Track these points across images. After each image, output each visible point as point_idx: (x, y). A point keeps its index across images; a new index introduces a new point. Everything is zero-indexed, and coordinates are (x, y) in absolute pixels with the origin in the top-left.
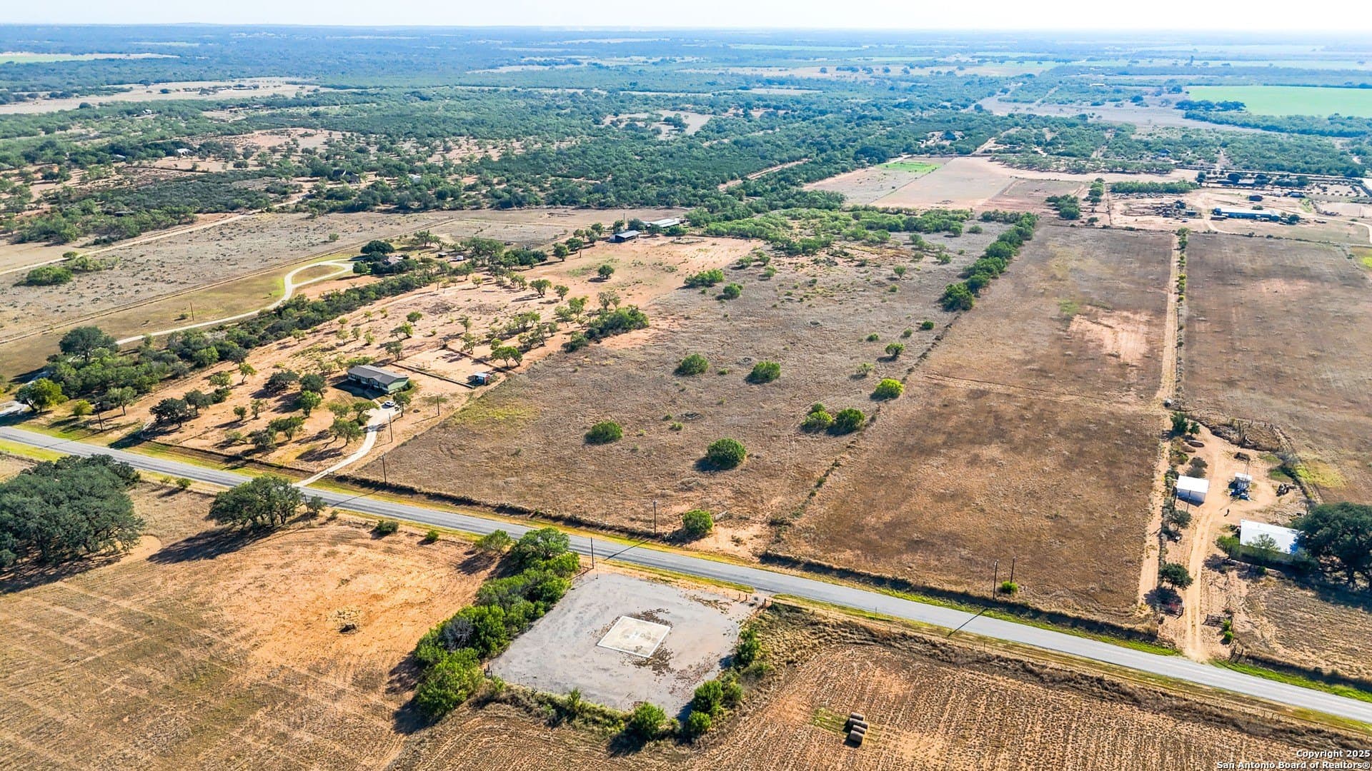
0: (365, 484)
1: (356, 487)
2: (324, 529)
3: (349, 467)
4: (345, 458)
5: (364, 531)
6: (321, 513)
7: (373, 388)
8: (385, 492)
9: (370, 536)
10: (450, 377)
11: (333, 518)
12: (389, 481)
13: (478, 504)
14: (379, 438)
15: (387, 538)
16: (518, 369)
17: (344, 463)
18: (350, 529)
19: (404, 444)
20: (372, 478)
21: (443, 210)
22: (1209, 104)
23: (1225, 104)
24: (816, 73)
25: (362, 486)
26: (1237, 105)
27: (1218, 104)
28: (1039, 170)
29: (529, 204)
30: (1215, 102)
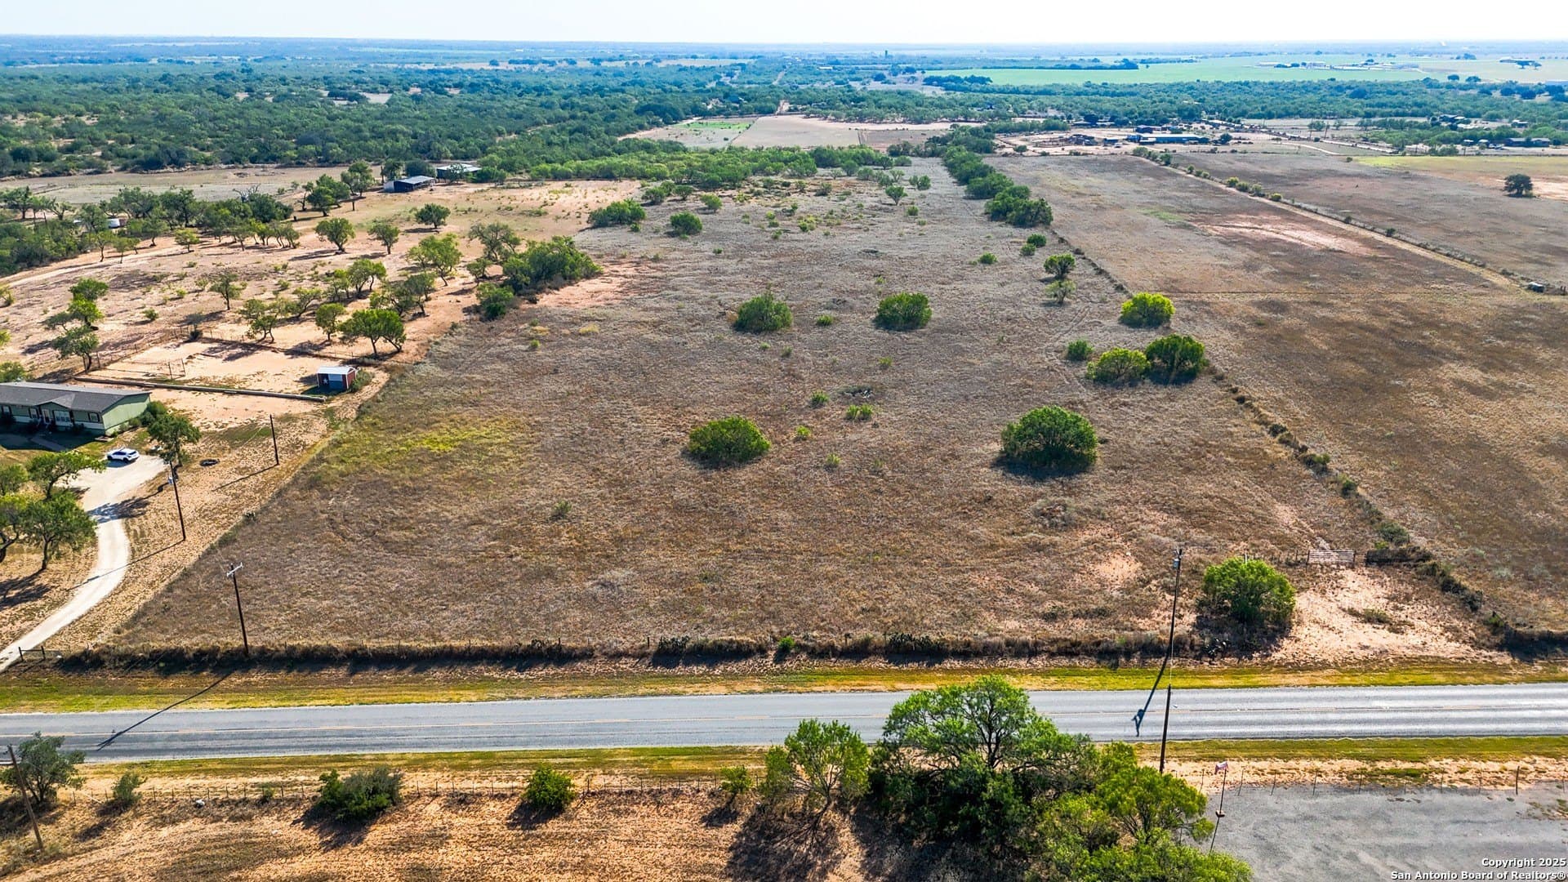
0: (171, 663)
1: (145, 680)
2: (105, 853)
3: (88, 624)
4: (59, 604)
5: (274, 826)
6: (63, 793)
7: (53, 427)
8: (256, 677)
9: (311, 838)
10: (254, 386)
11: (120, 804)
12: (255, 642)
13: (587, 655)
14: (139, 539)
15: (377, 834)
16: (402, 357)
17: (60, 618)
18: (212, 830)
19: (225, 541)
20: (189, 643)
21: (30, 176)
22: (957, 79)
23: (973, 79)
24: (487, 66)
25: (167, 673)
26: (983, 80)
27: (966, 79)
28: (874, 122)
29: (194, 162)
30: (963, 77)
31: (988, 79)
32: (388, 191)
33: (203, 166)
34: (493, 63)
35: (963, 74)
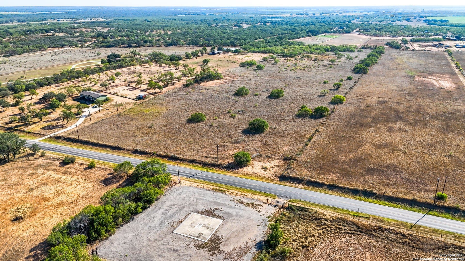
1: (64, 142)
2: (36, 161)
3: (64, 132)
4: (65, 128)
5: (56, 162)
6: (37, 153)
7: (90, 100)
8: (78, 144)
9: (59, 165)
10: (127, 96)
11: (42, 156)
12: (81, 138)
14: (85, 120)
15: (67, 166)
16: (160, 93)
18: (49, 161)
19: (96, 123)
21: (145, 47)
22: (435, 21)
23: (442, 21)
24: (289, 15)
25: (67, 141)
26: (446, 21)
27: (439, 20)
28: (379, 36)
29: (179, 45)
30: (438, 20)
31: (448, 21)
32: (210, 54)
33: (181, 46)
34: (291, 15)
35: (437, 18)
